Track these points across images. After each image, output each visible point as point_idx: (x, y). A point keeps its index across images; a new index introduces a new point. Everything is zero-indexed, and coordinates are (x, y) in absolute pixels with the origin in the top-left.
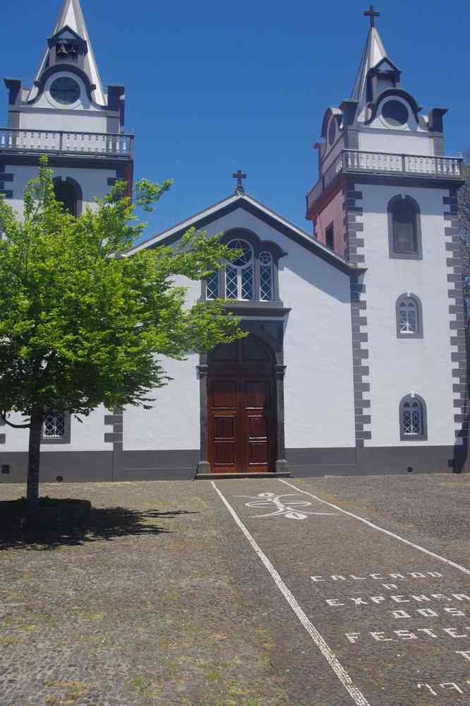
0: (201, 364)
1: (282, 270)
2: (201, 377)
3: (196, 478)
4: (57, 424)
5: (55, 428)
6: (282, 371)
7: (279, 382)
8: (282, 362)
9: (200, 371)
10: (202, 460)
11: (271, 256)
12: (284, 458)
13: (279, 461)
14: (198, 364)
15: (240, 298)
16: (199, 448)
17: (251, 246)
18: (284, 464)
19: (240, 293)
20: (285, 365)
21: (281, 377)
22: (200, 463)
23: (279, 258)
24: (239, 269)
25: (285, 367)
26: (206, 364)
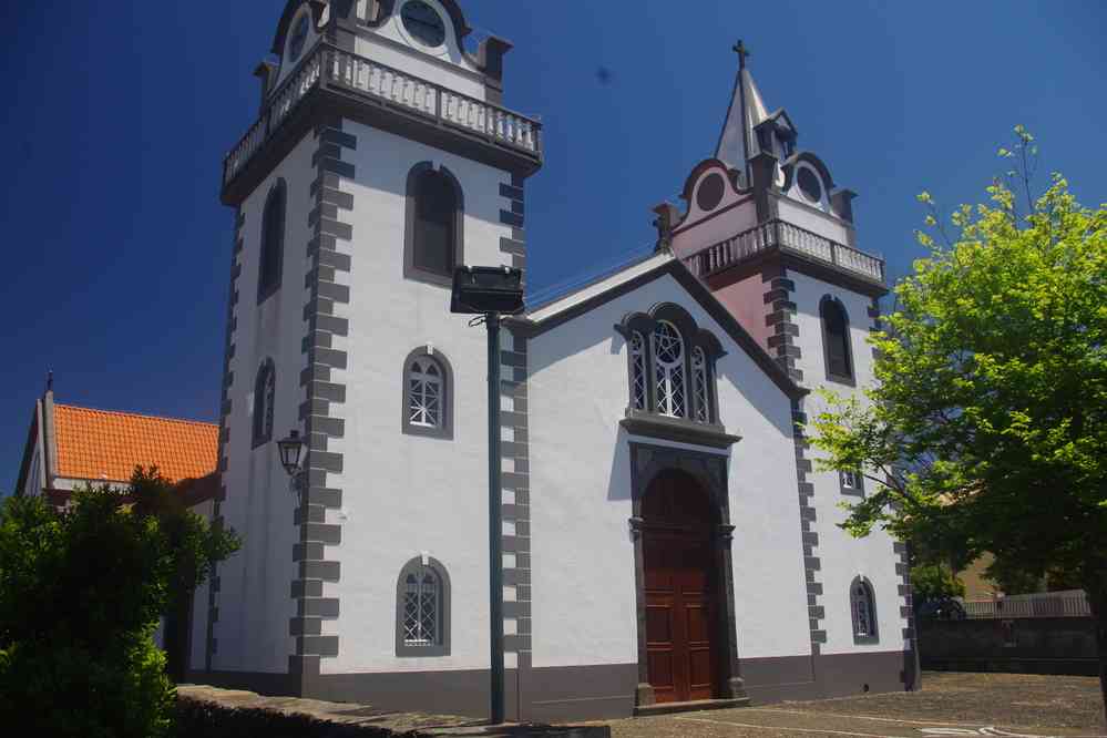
0: (634, 516)
1: (721, 377)
2: (635, 538)
3: (637, 713)
4: (423, 616)
5: (419, 625)
6: (729, 534)
7: (726, 551)
8: (728, 521)
9: (634, 528)
10: (641, 681)
11: (703, 355)
12: (738, 676)
13: (733, 680)
14: (630, 516)
15: (670, 414)
16: (636, 661)
17: (680, 335)
18: (739, 684)
19: (669, 405)
20: (732, 524)
21: (728, 543)
22: (640, 686)
23: (715, 360)
24: (668, 367)
25: (733, 528)
26: (642, 517)
